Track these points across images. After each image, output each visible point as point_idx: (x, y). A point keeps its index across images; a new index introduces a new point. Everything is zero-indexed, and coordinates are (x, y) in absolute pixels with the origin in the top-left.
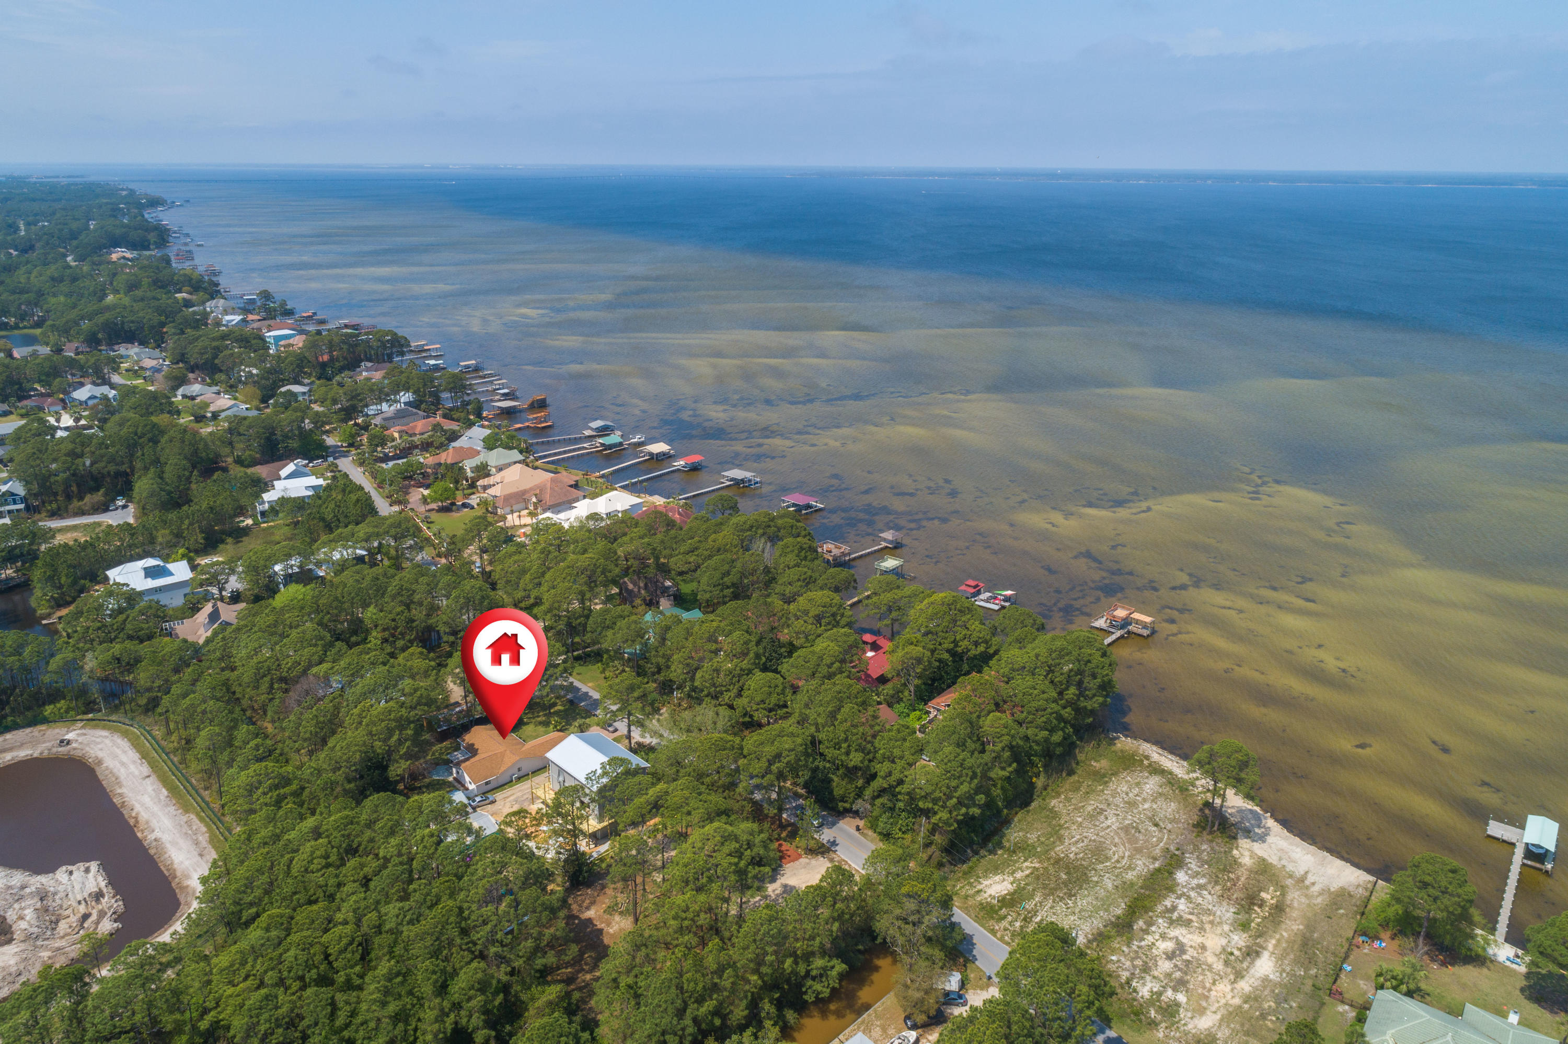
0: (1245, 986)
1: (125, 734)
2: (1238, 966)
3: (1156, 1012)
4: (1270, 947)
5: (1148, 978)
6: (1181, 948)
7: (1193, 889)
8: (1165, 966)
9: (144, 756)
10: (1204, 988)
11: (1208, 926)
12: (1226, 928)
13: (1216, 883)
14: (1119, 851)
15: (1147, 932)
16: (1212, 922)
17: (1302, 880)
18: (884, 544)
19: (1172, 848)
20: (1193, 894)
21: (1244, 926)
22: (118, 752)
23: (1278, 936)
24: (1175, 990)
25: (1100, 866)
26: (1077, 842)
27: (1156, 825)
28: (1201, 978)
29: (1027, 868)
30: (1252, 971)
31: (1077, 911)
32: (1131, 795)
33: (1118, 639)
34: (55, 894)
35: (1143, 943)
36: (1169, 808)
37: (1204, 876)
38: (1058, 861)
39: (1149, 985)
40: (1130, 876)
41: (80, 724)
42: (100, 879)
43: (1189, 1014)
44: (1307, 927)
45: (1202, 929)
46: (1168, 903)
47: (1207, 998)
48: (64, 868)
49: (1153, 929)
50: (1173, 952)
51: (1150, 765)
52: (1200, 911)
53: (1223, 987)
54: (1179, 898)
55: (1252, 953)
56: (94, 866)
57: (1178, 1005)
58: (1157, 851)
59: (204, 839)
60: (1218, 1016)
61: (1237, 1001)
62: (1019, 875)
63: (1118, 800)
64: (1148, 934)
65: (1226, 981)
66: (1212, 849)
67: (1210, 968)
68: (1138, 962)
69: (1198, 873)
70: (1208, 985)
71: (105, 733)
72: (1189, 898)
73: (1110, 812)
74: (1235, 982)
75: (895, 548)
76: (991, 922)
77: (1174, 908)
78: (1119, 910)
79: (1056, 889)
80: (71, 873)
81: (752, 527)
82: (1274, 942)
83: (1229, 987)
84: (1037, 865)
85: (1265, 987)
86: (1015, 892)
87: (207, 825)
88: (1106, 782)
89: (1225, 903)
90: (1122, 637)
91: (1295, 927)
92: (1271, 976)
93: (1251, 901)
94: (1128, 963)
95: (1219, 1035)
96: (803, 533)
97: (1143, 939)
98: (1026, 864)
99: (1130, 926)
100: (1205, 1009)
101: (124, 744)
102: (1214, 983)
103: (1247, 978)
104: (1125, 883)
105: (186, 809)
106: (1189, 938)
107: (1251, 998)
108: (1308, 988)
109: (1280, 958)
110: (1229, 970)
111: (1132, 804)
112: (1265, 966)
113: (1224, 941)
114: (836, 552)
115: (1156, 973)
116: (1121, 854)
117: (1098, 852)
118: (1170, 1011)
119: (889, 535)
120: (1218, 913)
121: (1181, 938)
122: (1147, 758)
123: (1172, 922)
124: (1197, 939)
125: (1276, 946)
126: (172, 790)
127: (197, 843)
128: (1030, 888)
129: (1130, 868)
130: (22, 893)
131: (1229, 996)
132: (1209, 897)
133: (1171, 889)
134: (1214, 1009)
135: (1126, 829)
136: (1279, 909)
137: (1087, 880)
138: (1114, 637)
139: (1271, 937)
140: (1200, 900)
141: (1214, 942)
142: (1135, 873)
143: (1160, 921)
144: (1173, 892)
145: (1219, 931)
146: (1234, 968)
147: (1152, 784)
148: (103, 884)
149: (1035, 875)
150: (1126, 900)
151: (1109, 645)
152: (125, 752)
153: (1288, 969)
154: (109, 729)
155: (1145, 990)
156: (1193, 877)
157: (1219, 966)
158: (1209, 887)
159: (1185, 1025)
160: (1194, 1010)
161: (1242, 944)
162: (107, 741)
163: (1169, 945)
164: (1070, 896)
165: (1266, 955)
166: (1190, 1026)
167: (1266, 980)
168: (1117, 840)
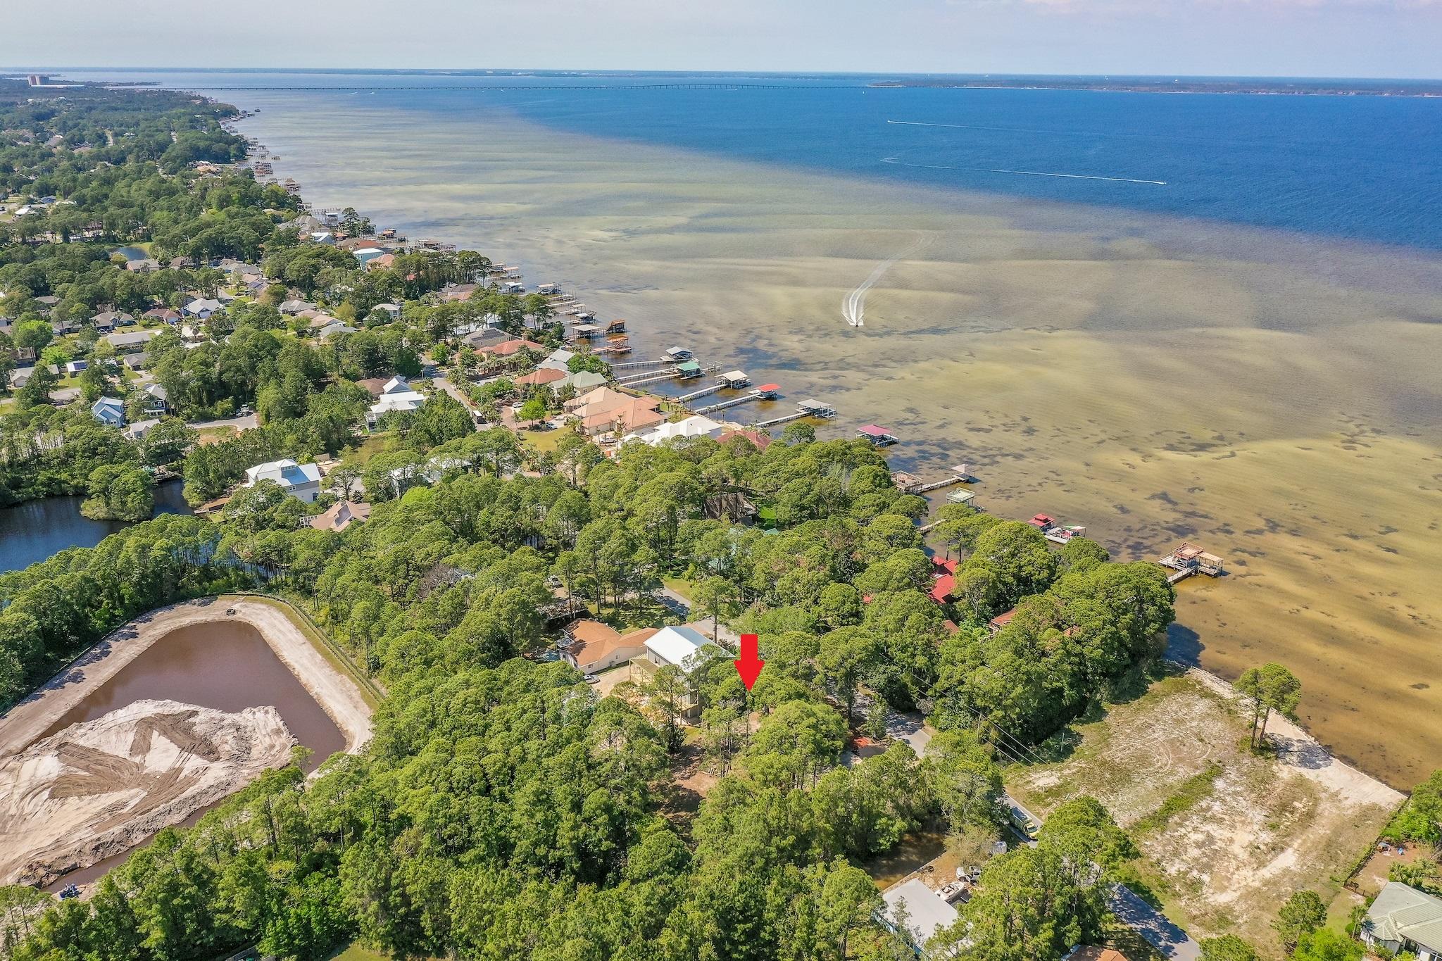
0: (1266, 873)
1: (280, 609)
2: (1262, 857)
3: (1181, 886)
4: (1296, 845)
5: (1177, 860)
6: (1211, 839)
7: (1229, 794)
8: (1194, 852)
9: (298, 627)
10: (1228, 872)
11: (1238, 824)
12: (1256, 827)
13: (1252, 791)
14: (1164, 759)
15: (1180, 825)
17: (1335, 794)
18: (956, 477)
19: (1214, 760)
20: (1228, 798)
21: (1273, 827)
22: (276, 622)
23: (1304, 837)
24: (1201, 871)
25: (1143, 770)
26: (1123, 749)
27: (1201, 740)
28: (1226, 864)
29: (1074, 766)
30: (1275, 862)
31: (1117, 804)
32: (1180, 714)
33: (1185, 577)
34: (246, 727)
35: (1176, 834)
36: (1216, 728)
37: (1242, 785)
38: (1103, 764)
39: (1177, 866)
40: (1171, 780)
41: (242, 598)
42: (278, 719)
43: (1211, 891)
44: (1334, 832)
45: (1232, 827)
46: (1204, 804)
47: (1229, 879)
48: (249, 709)
49: (1187, 823)
50: (1203, 843)
51: (1202, 689)
52: (1232, 811)
53: (1246, 873)
54: (1215, 800)
55: (1276, 849)
56: (271, 709)
57: (1201, 882)
58: (1200, 762)
59: (357, 695)
60: (1238, 894)
61: (1257, 884)
62: (1066, 772)
63: (1167, 717)
64: (1182, 826)
65: (1249, 868)
66: (1253, 763)
67: (1236, 857)
68: (1170, 848)
69: (1235, 783)
70: (1231, 870)
71: (263, 607)
72: (1224, 802)
73: (1158, 727)
74: (1257, 868)
75: (968, 482)
76: (1037, 807)
77: (1209, 808)
78: (1158, 805)
79: (1100, 786)
80: (254, 713)
81: (829, 453)
82: (1299, 841)
83: (1251, 873)
84: (1084, 765)
85: (1284, 876)
86: (1061, 786)
87: (357, 685)
88: (1157, 702)
89: (1258, 808)
90: (1190, 575)
91: (1322, 832)
92: (1292, 868)
93: (1282, 809)
94: (1160, 848)
95: (1237, 908)
96: (878, 462)
97: (1176, 830)
98: (1074, 763)
99: (1166, 819)
100: (1226, 887)
101: (281, 616)
102: (1238, 869)
103: (1268, 868)
104: (1165, 785)
105: (340, 672)
106: (1221, 833)
107: (1272, 883)
108: (1325, 878)
109: (1303, 855)
110: (1253, 860)
111: (1180, 722)
112: (1288, 860)
113: (1252, 838)
114: (909, 482)
115: (1184, 857)
116: (1164, 762)
117: (1143, 759)
118: (1195, 886)
119: (961, 469)
120: (1251, 815)
121: (1212, 832)
122: (1200, 683)
123: (1205, 819)
124: (1227, 834)
125: (1301, 845)
126: (326, 655)
127: (351, 698)
128: (1075, 782)
129: (1172, 773)
130: (223, 723)
131: (1249, 880)
132: (1244, 802)
133: (1208, 793)
134: (1234, 888)
135: (1172, 742)
136: (1310, 816)
137: (1130, 781)
138: (1180, 574)
139: (1297, 838)
140: (1234, 804)
141: (1243, 837)
142: (1175, 778)
143: (1195, 817)
144: (1210, 795)
145: (1249, 829)
146: (1258, 858)
147: (1202, 706)
148: (281, 723)
149: (1082, 773)
150: (1165, 799)
151: (1176, 582)
152: (281, 623)
153: (1309, 864)
154: (266, 603)
155: (1173, 870)
156: (1231, 786)
157: (1243, 855)
158: (1245, 794)
159: (1206, 898)
160: (1215, 888)
161: (1268, 840)
162: (266, 613)
163: (1200, 837)
164: (1113, 792)
165: (1290, 851)
166: (1210, 900)
167: (1286, 871)
168: (1162, 750)
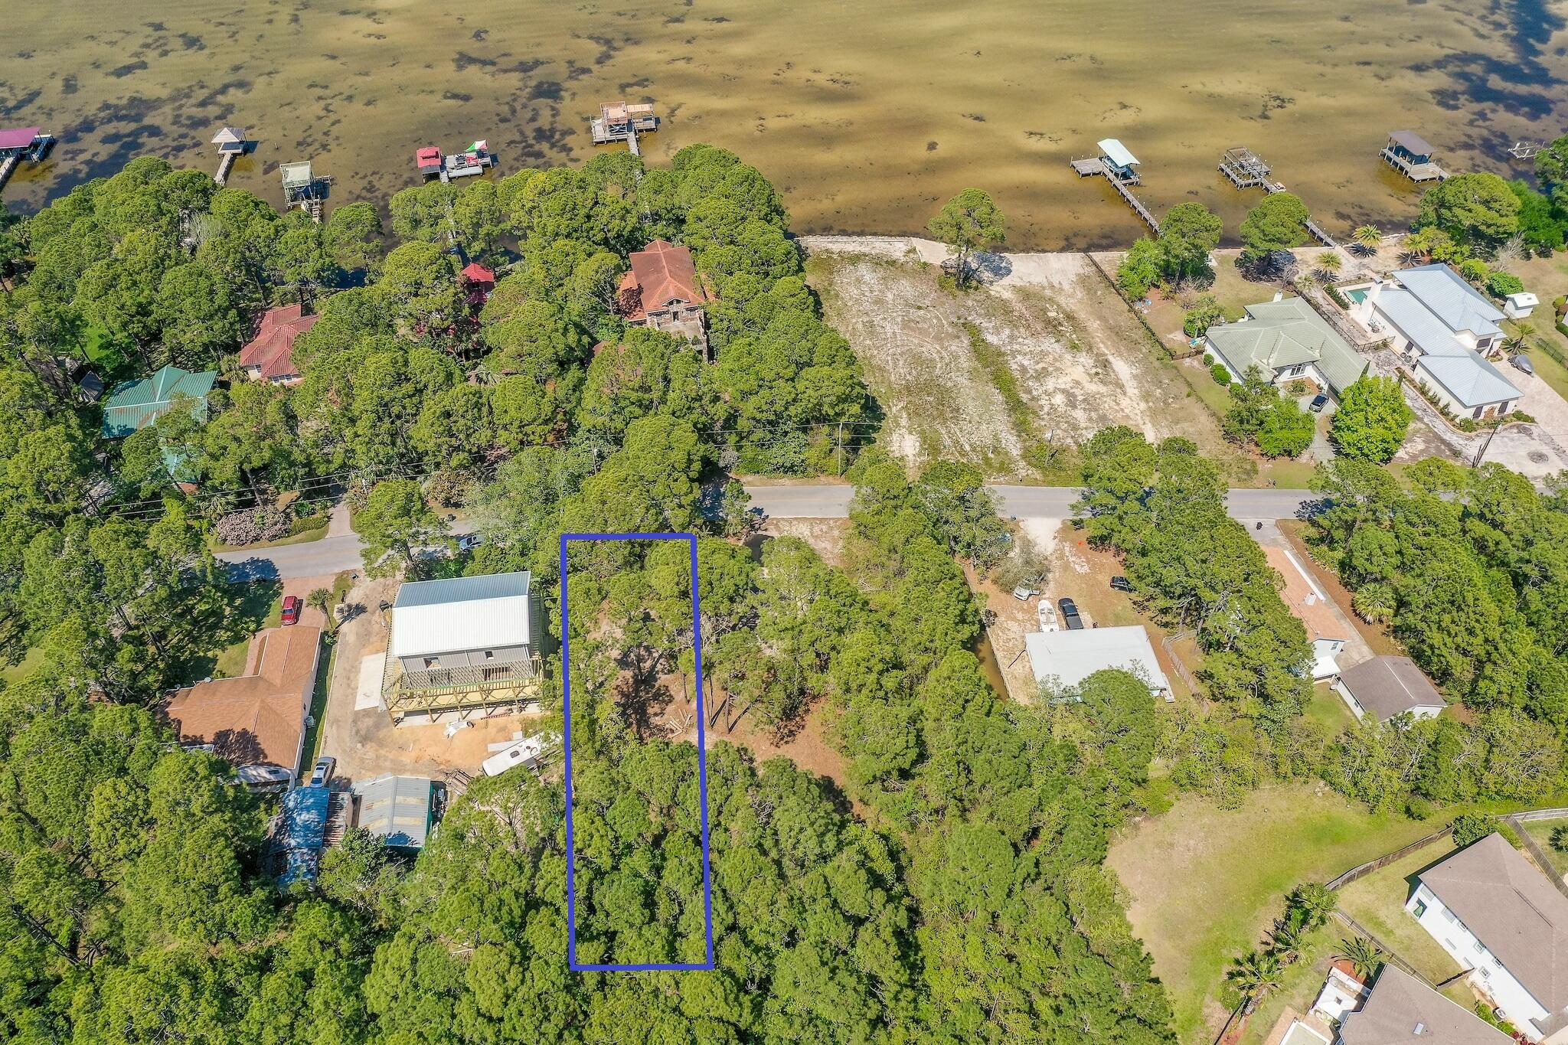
0: (1132, 389)
2: (1112, 379)
4: (1106, 351)
6: (1069, 394)
7: (1011, 342)
8: (1079, 414)
11: (1058, 364)
12: (1068, 356)
13: (1016, 326)
14: (931, 349)
15: (1035, 399)
16: (1055, 359)
17: (1052, 287)
18: (228, 154)
19: (955, 320)
20: (1016, 347)
21: (1075, 348)
23: (1098, 340)
25: (938, 372)
26: (895, 365)
27: (919, 308)
28: (1106, 405)
29: (899, 412)
30: (1121, 376)
31: (978, 419)
32: (867, 294)
33: (638, 145)
35: (1046, 409)
36: (908, 287)
37: (1002, 327)
38: (909, 390)
40: (966, 364)
44: (1100, 319)
45: (1058, 369)
46: (1014, 366)
49: (1035, 393)
50: (1070, 400)
51: (841, 257)
52: (1038, 356)
53: (1126, 402)
54: (1014, 357)
55: (1104, 363)
58: (950, 329)
60: (1149, 425)
61: (1143, 405)
62: (904, 423)
63: (866, 306)
64: (1038, 399)
65: (1120, 396)
66: (978, 301)
67: (1100, 394)
68: (1064, 426)
69: (996, 328)
70: (1116, 407)
72: (1019, 352)
73: (877, 320)
74: (1125, 393)
77: (1023, 367)
78: (999, 398)
79: (942, 414)
82: (1102, 345)
83: (1127, 399)
84: (901, 405)
85: (1141, 382)
86: (923, 438)
88: (837, 295)
89: (1042, 339)
90: (637, 140)
91: (1096, 325)
92: (1134, 372)
93: (1052, 327)
94: (1060, 432)
97: (1042, 407)
98: (894, 409)
99: (1021, 403)
102: (1118, 403)
103: (1126, 384)
104: (970, 372)
106: (1064, 382)
107: (1146, 396)
108: (1157, 364)
109: (1121, 355)
110: (1111, 386)
111: (881, 302)
112: (1122, 368)
113: (1081, 368)
116: (935, 350)
117: (919, 360)
120: (1050, 350)
121: (1058, 386)
123: (1037, 379)
124: (1066, 379)
125: (1107, 348)
128: (925, 427)
129: (956, 358)
131: (1136, 405)
132: (1028, 341)
133: (1000, 354)
134: (1142, 422)
135: (907, 326)
136: (1070, 317)
137: (947, 389)
139: (1097, 344)
140: (1026, 348)
141: (1077, 373)
142: (964, 358)
143: (1030, 383)
144: (1004, 354)
145: (1068, 362)
146: (1111, 383)
147: (866, 274)
149: (913, 413)
150: (990, 384)
153: (1132, 359)
156: (999, 333)
157: (1103, 389)
158: (1017, 333)
161: (1091, 362)
163: (1059, 400)
164: (957, 410)
165: (1111, 358)
167: (1135, 377)
168: (916, 341)
